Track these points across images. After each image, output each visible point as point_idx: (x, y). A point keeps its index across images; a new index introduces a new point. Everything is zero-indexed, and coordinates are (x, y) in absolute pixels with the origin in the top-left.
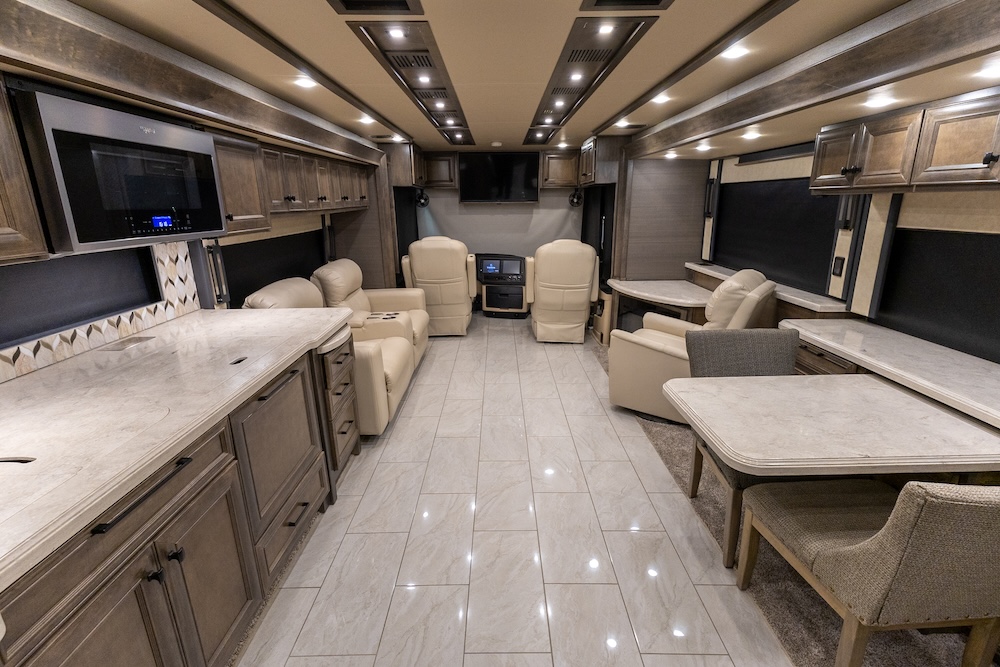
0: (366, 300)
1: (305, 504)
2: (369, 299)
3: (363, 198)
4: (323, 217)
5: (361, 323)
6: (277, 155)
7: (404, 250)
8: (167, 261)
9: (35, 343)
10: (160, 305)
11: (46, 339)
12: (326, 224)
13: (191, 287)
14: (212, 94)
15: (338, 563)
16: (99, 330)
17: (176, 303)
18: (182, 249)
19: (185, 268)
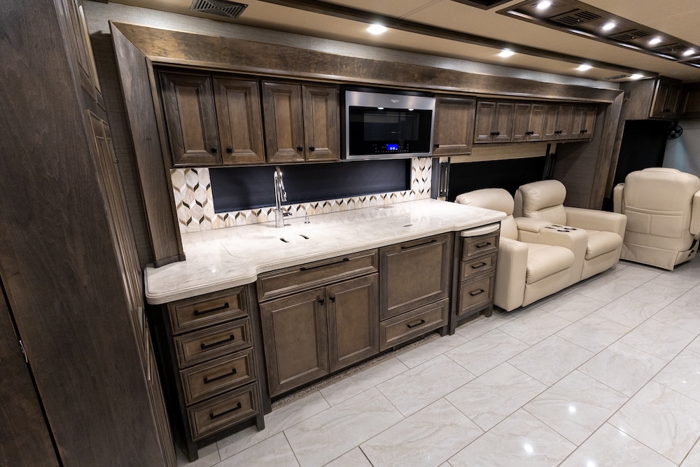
0: (564, 215)
1: (423, 321)
2: (567, 215)
3: (583, 132)
4: (549, 146)
5: (537, 230)
6: (492, 105)
7: (621, 179)
8: (418, 169)
9: (349, 199)
10: (408, 192)
11: (354, 198)
12: (550, 152)
13: (428, 185)
14: (437, 75)
15: (426, 365)
16: (376, 199)
17: (417, 192)
18: (429, 162)
19: (428, 174)
